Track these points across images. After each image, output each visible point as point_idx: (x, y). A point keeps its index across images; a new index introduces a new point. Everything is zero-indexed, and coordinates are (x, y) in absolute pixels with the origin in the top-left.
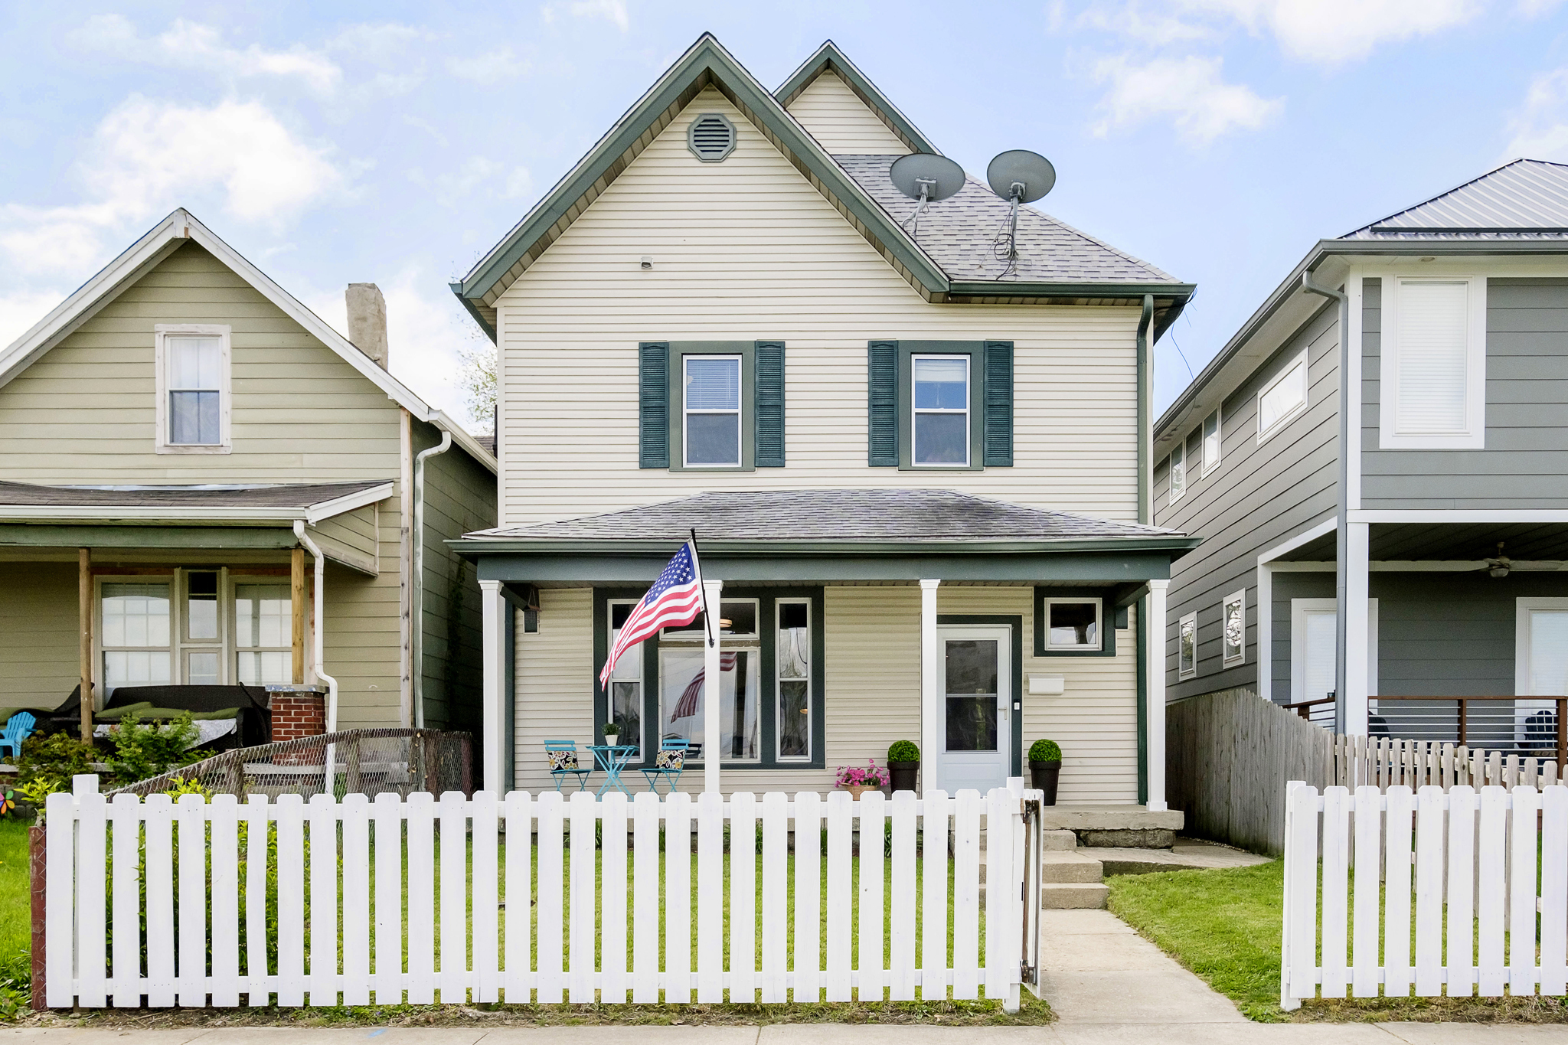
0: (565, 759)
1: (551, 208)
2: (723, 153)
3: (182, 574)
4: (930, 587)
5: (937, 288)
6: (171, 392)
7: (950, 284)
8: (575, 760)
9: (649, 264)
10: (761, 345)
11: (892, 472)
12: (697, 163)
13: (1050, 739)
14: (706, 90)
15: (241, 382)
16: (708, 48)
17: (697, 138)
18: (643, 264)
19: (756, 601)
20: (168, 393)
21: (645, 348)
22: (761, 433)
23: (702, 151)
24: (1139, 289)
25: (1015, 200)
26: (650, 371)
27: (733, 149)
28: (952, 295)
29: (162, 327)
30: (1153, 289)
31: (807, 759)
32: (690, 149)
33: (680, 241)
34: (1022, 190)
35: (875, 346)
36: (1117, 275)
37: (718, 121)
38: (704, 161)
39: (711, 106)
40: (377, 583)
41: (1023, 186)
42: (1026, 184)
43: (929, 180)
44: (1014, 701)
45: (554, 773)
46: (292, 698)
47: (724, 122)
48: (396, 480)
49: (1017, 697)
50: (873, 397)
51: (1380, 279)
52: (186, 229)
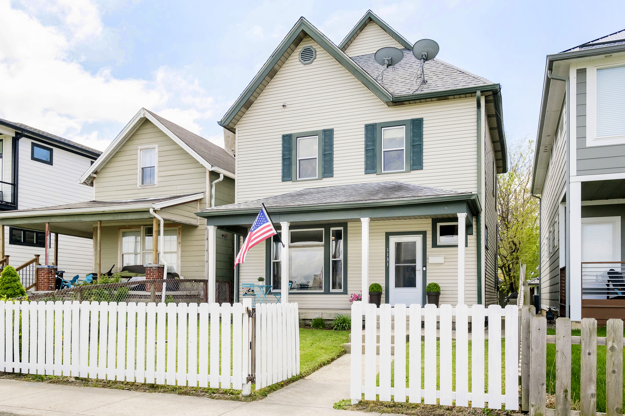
0: (248, 290)
1: (249, 90)
2: (311, 60)
3: (143, 228)
4: (365, 221)
5: (388, 100)
6: (142, 168)
7: (393, 98)
8: (253, 291)
9: (285, 105)
10: (325, 131)
11: (374, 175)
12: (302, 65)
13: (435, 282)
14: (306, 38)
15: (161, 163)
16: (302, 22)
17: (302, 57)
18: (283, 106)
19: (323, 229)
20: (141, 169)
21: (284, 137)
22: (324, 164)
23: (304, 61)
24: (474, 89)
25: (422, 60)
26: (286, 145)
27: (315, 58)
28: (395, 102)
29: (140, 147)
30: (480, 88)
31: (342, 291)
32: (300, 61)
33: (296, 95)
34: (425, 55)
35: (367, 126)
36: (467, 84)
37: (310, 49)
38: (305, 64)
39: (307, 44)
40: (199, 228)
41: (426, 54)
42: (427, 52)
43: (389, 57)
44: (423, 267)
45: (244, 295)
46: (152, 269)
47: (311, 49)
48: (204, 192)
49: (424, 265)
50: (367, 146)
51: (586, 68)
52: (144, 114)
